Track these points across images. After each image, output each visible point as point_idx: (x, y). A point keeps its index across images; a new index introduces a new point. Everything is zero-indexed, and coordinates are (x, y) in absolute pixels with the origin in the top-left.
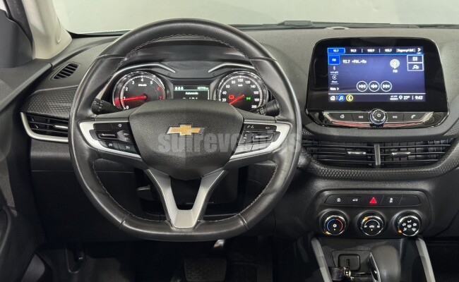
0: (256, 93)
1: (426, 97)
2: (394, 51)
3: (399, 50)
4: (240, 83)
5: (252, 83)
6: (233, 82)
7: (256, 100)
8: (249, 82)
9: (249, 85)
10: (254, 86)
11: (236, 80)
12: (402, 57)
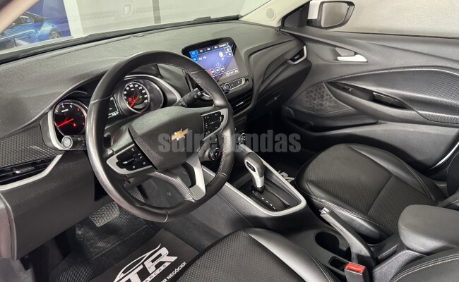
0: (143, 92)
1: (239, 69)
2: (218, 48)
3: (220, 46)
4: (132, 88)
5: (139, 86)
6: (128, 88)
7: (146, 96)
8: (137, 86)
9: (138, 87)
10: (141, 88)
11: (128, 86)
12: (222, 50)
